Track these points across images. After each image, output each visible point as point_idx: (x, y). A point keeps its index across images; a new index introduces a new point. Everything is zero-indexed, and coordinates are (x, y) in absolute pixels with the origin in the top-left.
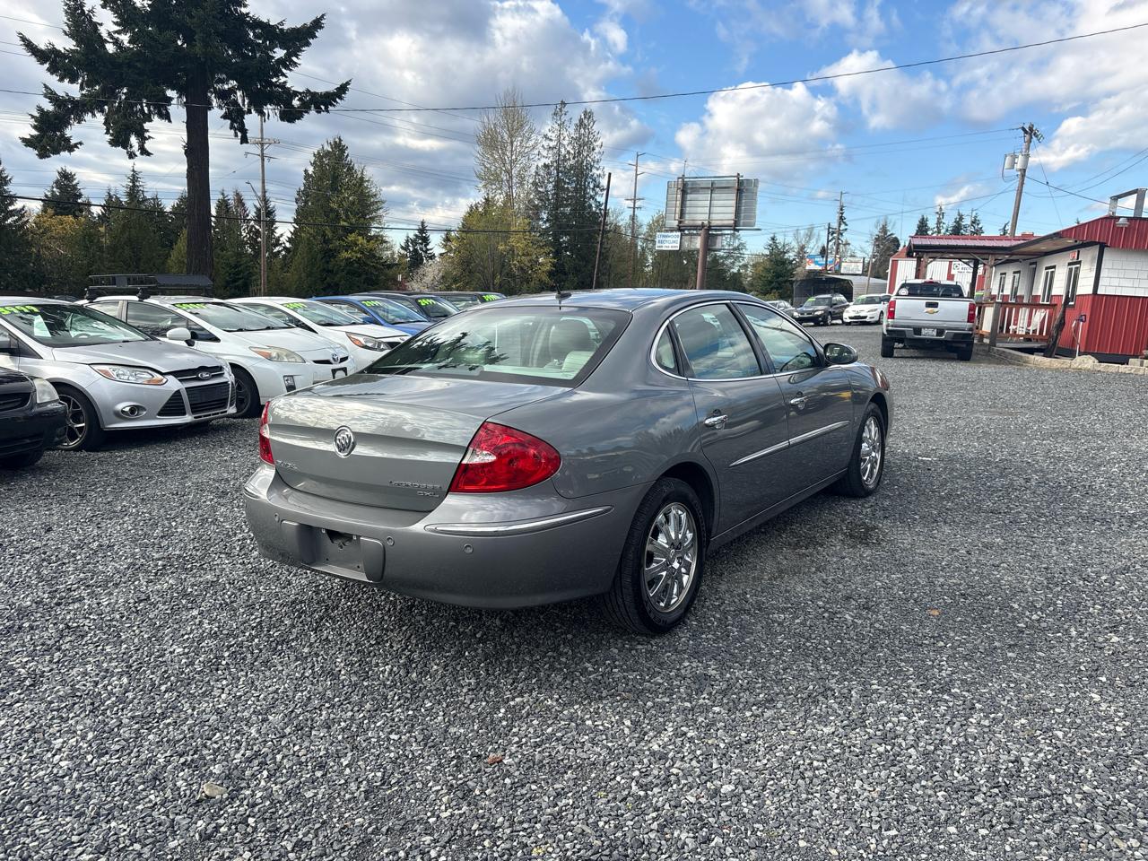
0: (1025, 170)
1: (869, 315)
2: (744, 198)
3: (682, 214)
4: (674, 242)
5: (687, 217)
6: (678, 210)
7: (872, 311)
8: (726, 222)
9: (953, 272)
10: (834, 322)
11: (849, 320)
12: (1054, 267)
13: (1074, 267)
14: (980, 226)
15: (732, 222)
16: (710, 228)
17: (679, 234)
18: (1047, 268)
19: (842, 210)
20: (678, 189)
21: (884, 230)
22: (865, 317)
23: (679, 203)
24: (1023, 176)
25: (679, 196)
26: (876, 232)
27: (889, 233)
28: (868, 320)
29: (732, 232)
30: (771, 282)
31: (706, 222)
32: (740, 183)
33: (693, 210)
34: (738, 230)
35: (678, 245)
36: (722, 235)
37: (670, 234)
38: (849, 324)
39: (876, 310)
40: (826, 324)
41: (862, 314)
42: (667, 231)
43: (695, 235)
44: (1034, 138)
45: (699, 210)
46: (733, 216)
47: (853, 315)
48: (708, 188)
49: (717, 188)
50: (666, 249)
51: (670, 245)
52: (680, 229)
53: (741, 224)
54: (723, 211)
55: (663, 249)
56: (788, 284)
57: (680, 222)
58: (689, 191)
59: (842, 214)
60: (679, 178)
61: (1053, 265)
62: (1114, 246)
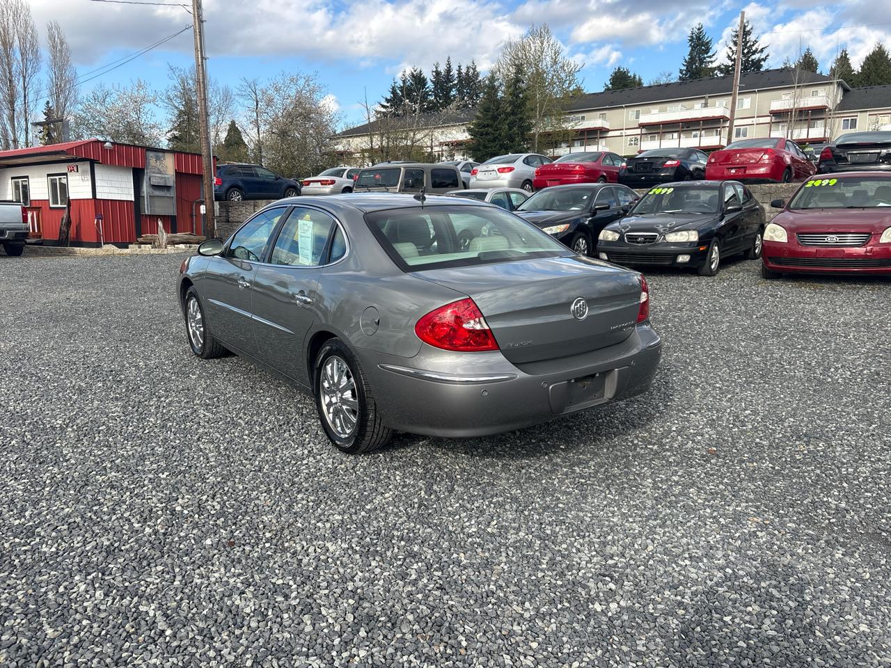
12: (27, 177)
13: (56, 177)
62: (104, 163)
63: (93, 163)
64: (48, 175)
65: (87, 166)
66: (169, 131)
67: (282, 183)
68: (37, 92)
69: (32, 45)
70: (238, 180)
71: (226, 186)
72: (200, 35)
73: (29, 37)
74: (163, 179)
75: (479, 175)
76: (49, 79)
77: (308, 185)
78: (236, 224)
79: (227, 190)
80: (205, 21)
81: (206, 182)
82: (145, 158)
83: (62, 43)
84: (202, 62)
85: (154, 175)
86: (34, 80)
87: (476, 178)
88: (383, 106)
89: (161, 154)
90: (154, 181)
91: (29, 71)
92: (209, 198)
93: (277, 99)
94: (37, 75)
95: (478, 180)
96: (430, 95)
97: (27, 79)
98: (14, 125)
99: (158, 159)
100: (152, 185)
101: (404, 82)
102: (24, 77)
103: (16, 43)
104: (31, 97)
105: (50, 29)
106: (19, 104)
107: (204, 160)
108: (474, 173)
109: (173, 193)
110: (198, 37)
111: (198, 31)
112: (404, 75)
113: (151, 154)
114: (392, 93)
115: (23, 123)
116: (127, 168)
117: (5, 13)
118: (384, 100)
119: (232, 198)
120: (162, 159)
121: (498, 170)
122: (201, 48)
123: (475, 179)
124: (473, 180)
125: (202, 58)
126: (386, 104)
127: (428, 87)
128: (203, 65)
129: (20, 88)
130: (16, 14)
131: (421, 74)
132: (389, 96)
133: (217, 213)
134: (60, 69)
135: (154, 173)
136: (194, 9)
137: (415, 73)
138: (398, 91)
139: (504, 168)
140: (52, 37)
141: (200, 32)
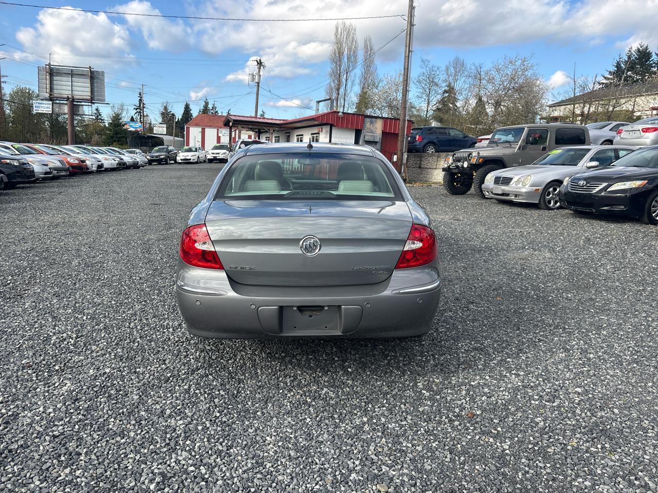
0: (259, 83)
1: (192, 158)
2: (95, 83)
3: (51, 89)
4: (48, 108)
5: (55, 91)
6: (48, 86)
7: (193, 156)
8: (85, 97)
9: (220, 135)
10: (171, 162)
11: (180, 161)
12: (302, 135)
13: (315, 135)
14: (217, 110)
15: (89, 98)
16: (73, 100)
17: (51, 102)
18: (297, 136)
19: (140, 95)
20: (47, 72)
21: (166, 108)
22: (190, 159)
23: (48, 82)
24: (258, 86)
25: (48, 77)
26: (162, 109)
27: (169, 111)
28: (191, 161)
29: (90, 104)
30: (112, 137)
31: (70, 96)
32: (92, 72)
33: (59, 87)
34: (94, 103)
35: (51, 110)
36: (83, 105)
37: (44, 102)
38: (180, 163)
39: (195, 155)
40: (167, 164)
41: (188, 158)
42: (42, 100)
43: (63, 104)
44: (262, 67)
45: (64, 88)
46: (89, 94)
47: (183, 158)
48: (69, 74)
49: (76, 74)
50: (42, 112)
51: (45, 110)
52: (51, 99)
53: (96, 99)
54: (82, 89)
55: (40, 112)
56: (124, 139)
57: (51, 95)
58: (55, 74)
59: (141, 97)
60: (46, 65)
61: (301, 134)
62: (337, 126)
63: (331, 126)
64: (312, 134)
65: (328, 128)
66: (435, 105)
67: (468, 141)
68: (353, 82)
69: (354, 52)
70: (433, 138)
71: (425, 141)
72: (410, 36)
73: (353, 47)
74: (373, 137)
75: (623, 135)
76: (361, 73)
77: (481, 142)
78: (425, 169)
79: (424, 146)
80: (415, 25)
81: (399, 138)
82: (363, 122)
83: (371, 50)
84: (409, 54)
85: (368, 134)
86: (352, 74)
87: (620, 136)
88: (605, 78)
89: (374, 120)
90: (367, 138)
91: (350, 69)
92: (401, 150)
93: (497, 78)
94: (355, 71)
95: (622, 138)
96: (653, 67)
97: (348, 74)
98: (337, 103)
99: (371, 123)
100: (366, 141)
101: (629, 57)
102: (347, 73)
103: (346, 52)
104: (349, 84)
105: (366, 41)
106: (342, 91)
107: (401, 123)
108: (619, 132)
109: (379, 146)
110: (408, 37)
111: (409, 32)
112: (630, 51)
113: (367, 120)
114: (617, 67)
115: (343, 102)
116: (351, 129)
117: (343, 33)
118: (608, 73)
119: (428, 150)
120: (374, 123)
121: (642, 129)
122: (409, 44)
123: (619, 138)
124: (617, 139)
125: (409, 51)
126: (609, 76)
127: (652, 60)
128: (409, 56)
129: (344, 80)
130: (348, 33)
131: (647, 49)
132: (613, 69)
133: (405, 161)
134: (369, 66)
135: (368, 132)
136: (408, 17)
137: (641, 49)
138: (622, 65)
139: (649, 128)
140: (366, 47)
141: (410, 33)
